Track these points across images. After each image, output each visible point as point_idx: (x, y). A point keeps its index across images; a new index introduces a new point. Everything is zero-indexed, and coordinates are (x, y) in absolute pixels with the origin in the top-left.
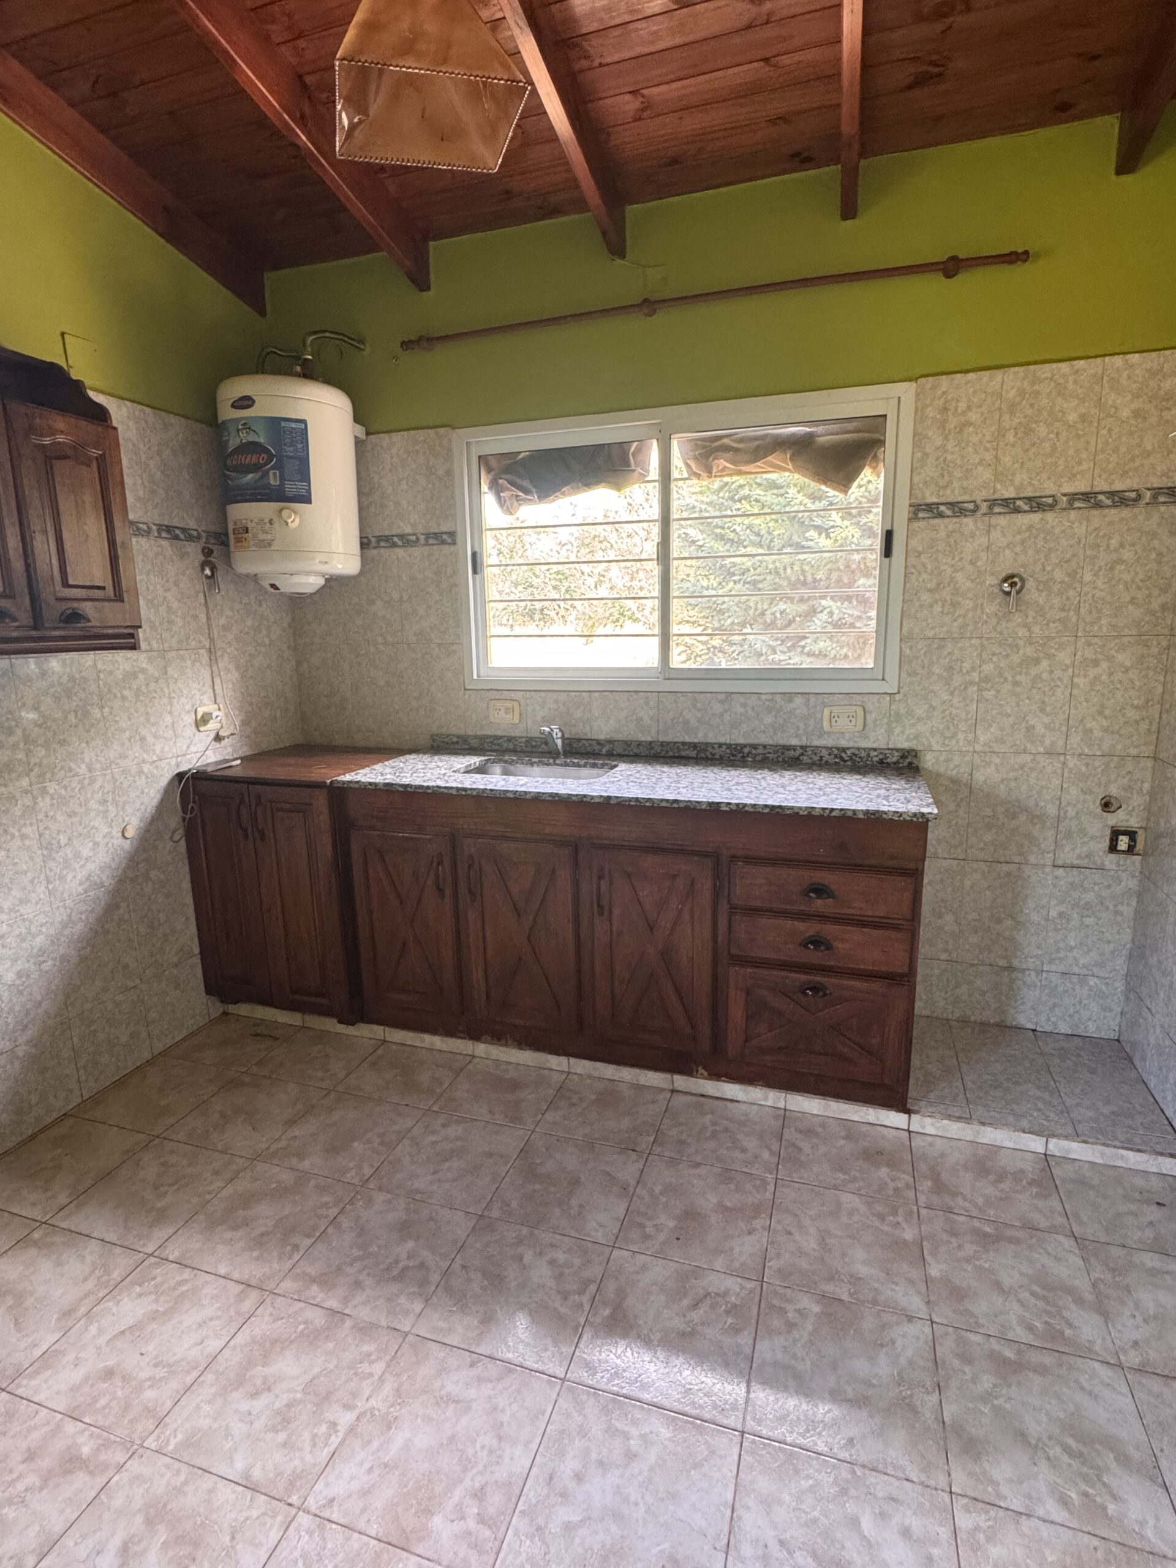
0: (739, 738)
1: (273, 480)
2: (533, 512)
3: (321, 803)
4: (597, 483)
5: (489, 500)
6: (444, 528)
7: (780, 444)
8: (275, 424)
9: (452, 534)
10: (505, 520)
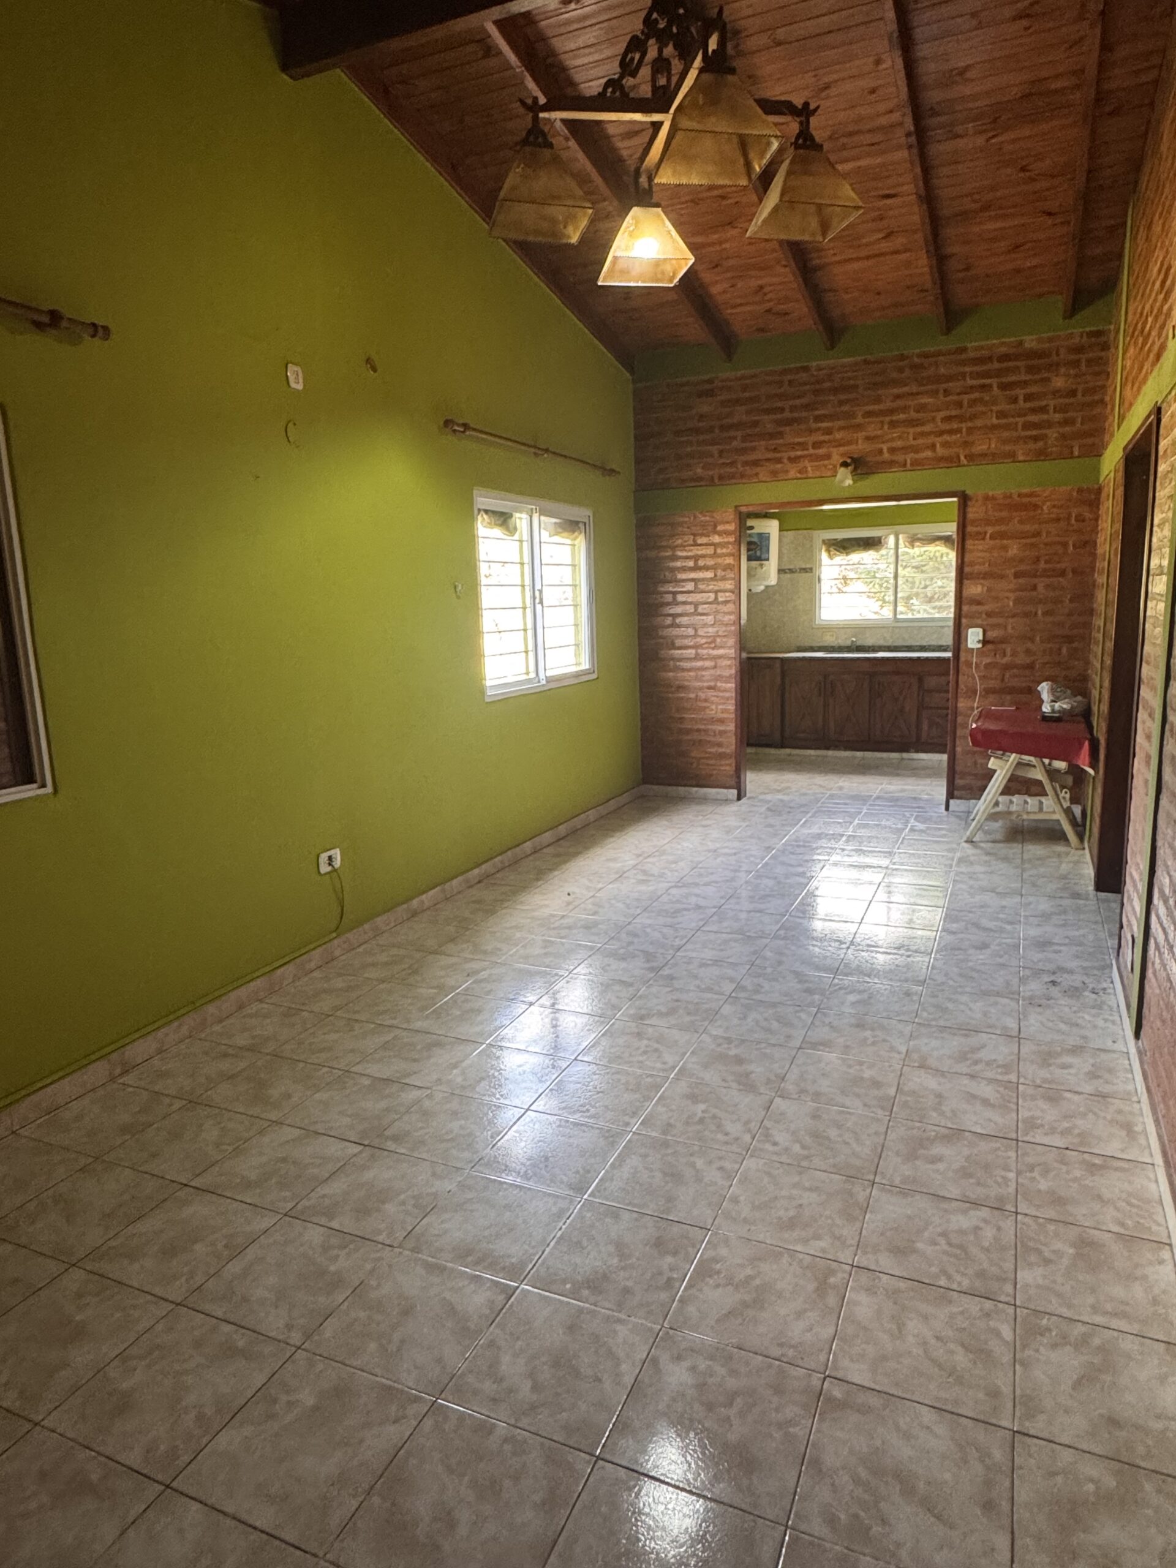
0: (924, 643)
1: (758, 553)
2: (840, 559)
3: (778, 665)
4: (869, 549)
5: (824, 555)
6: (808, 566)
7: (939, 538)
8: (760, 535)
9: (811, 569)
10: (829, 562)
